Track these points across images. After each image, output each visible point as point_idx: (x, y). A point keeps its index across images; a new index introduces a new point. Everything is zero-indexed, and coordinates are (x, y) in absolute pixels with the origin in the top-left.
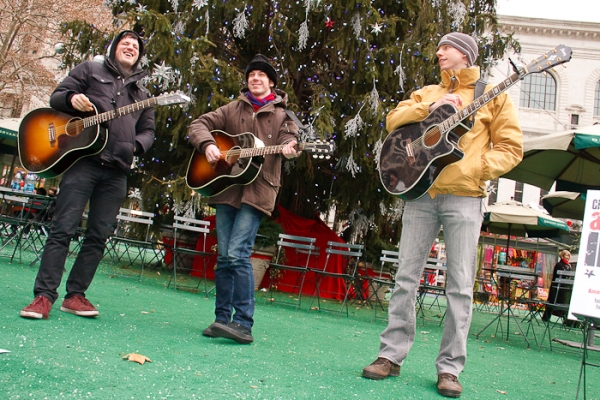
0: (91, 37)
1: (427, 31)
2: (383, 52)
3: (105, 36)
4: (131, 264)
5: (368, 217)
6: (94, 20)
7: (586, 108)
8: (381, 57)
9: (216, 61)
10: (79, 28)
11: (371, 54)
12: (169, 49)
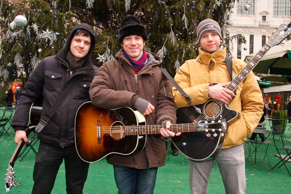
7: (269, 12)
8: (173, 10)
11: (168, 10)
12: (50, 21)
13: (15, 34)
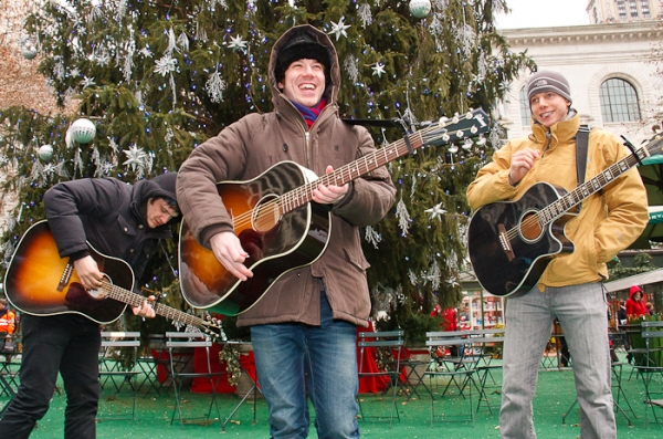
0: (33, 123)
1: (432, 63)
2: (386, 95)
3: (50, 121)
4: (118, 391)
5: (395, 289)
6: (33, 100)
7: (593, 116)
8: (383, 101)
9: (193, 134)
10: (17, 116)
11: (373, 99)
12: (139, 128)
13: (49, 168)
